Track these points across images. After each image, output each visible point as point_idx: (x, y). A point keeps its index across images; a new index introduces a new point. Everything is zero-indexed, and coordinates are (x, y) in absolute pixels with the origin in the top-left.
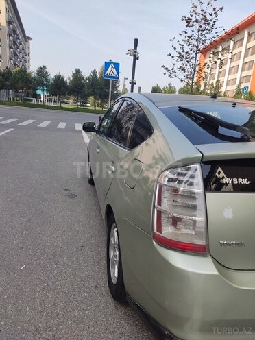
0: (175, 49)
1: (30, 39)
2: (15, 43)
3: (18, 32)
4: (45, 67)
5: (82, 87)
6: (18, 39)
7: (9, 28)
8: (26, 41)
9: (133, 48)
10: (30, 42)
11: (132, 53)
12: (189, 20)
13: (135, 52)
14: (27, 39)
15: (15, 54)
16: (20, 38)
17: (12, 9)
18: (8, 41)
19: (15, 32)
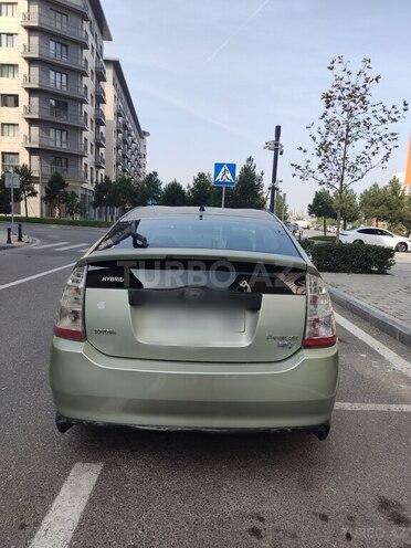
0: (314, 139)
1: (146, 133)
2: (125, 142)
3: (130, 126)
4: (155, 174)
5: (206, 198)
6: (130, 135)
7: (118, 122)
8: (142, 138)
9: (274, 139)
10: (147, 138)
11: (272, 146)
12: (328, 99)
13: (277, 145)
14: (142, 134)
15: (124, 156)
16: (133, 134)
17: (123, 96)
18: (114, 141)
19: (125, 127)
